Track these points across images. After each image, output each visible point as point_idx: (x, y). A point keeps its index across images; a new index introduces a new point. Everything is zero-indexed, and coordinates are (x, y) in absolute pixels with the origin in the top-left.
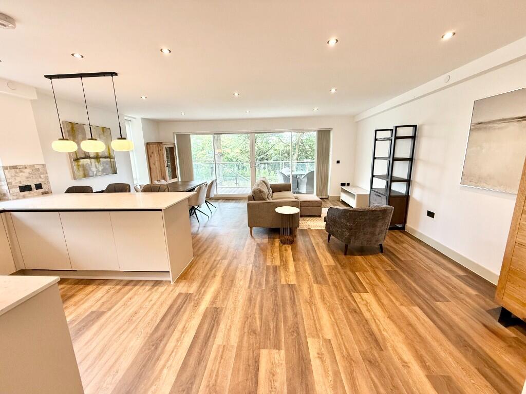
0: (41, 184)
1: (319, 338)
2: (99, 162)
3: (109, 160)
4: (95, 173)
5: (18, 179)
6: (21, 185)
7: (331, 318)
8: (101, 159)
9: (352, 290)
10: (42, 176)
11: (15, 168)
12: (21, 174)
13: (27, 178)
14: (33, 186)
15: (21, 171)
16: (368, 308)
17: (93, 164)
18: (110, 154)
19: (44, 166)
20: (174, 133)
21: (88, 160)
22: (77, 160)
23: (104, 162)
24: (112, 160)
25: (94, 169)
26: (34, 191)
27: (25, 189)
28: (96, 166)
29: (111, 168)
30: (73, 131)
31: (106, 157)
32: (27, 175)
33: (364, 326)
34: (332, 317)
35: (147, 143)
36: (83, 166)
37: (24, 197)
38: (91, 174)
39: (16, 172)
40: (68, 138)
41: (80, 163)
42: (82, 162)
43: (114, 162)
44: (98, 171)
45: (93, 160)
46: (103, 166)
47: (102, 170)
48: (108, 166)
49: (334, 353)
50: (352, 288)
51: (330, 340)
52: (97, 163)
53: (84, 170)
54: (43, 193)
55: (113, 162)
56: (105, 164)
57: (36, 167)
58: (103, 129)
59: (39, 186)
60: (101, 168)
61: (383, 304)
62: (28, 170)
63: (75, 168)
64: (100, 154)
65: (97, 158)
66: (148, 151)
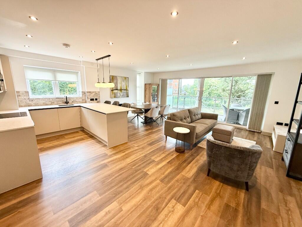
0: (97, 99)
1: (120, 205)
3: (126, 91)
4: (119, 96)
5: (90, 96)
6: (91, 98)
7: (139, 202)
8: (122, 91)
9: (176, 197)
10: (98, 96)
11: (90, 92)
12: (91, 94)
13: (93, 96)
14: (95, 99)
15: (92, 94)
16: (168, 215)
17: (119, 92)
18: (127, 88)
19: (99, 92)
20: (160, 79)
21: (117, 91)
22: (112, 90)
23: (123, 92)
24: (127, 91)
25: (119, 95)
26: (95, 101)
27: (92, 100)
28: (120, 94)
30: (113, 79)
31: (124, 90)
32: (93, 95)
33: (149, 220)
34: (141, 201)
35: (145, 84)
36: (114, 93)
37: (91, 102)
38: (117, 97)
39: (90, 94)
40: (112, 82)
41: (114, 92)
42: (114, 91)
43: (128, 92)
44: (120, 95)
45: (119, 91)
46: (123, 93)
47: (122, 95)
48: (125, 94)
49: (114, 217)
50: (178, 197)
51: (122, 210)
53: (114, 95)
54: (97, 102)
57: (97, 92)
58: (125, 78)
59: (96, 99)
60: (122, 94)
61: (183, 220)
62: (94, 93)
63: (111, 93)
64: (122, 89)
65: (121, 90)
66: (145, 88)
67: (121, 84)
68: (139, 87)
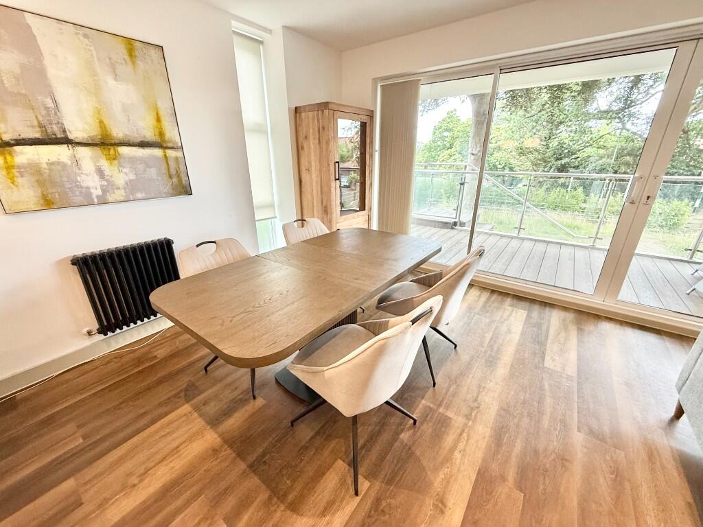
2: (113, 158)
3: (158, 152)
4: (97, 193)
8: (124, 150)
17: (88, 164)
18: (161, 134)
23: (133, 160)
24: (170, 153)
25: (91, 182)
28: (100, 173)
29: (166, 177)
31: (143, 144)
38: (78, 197)
42: (29, 154)
43: (180, 160)
44: (110, 185)
45: (83, 152)
46: (134, 171)
47: (130, 184)
48: (153, 173)
52: (104, 164)
53: (42, 184)
55: (177, 158)
56: (141, 167)
58: (129, 45)
60: (122, 178)
64: (118, 133)
65: (104, 143)
66: (297, 132)
67: (96, 90)
68: (260, 130)
